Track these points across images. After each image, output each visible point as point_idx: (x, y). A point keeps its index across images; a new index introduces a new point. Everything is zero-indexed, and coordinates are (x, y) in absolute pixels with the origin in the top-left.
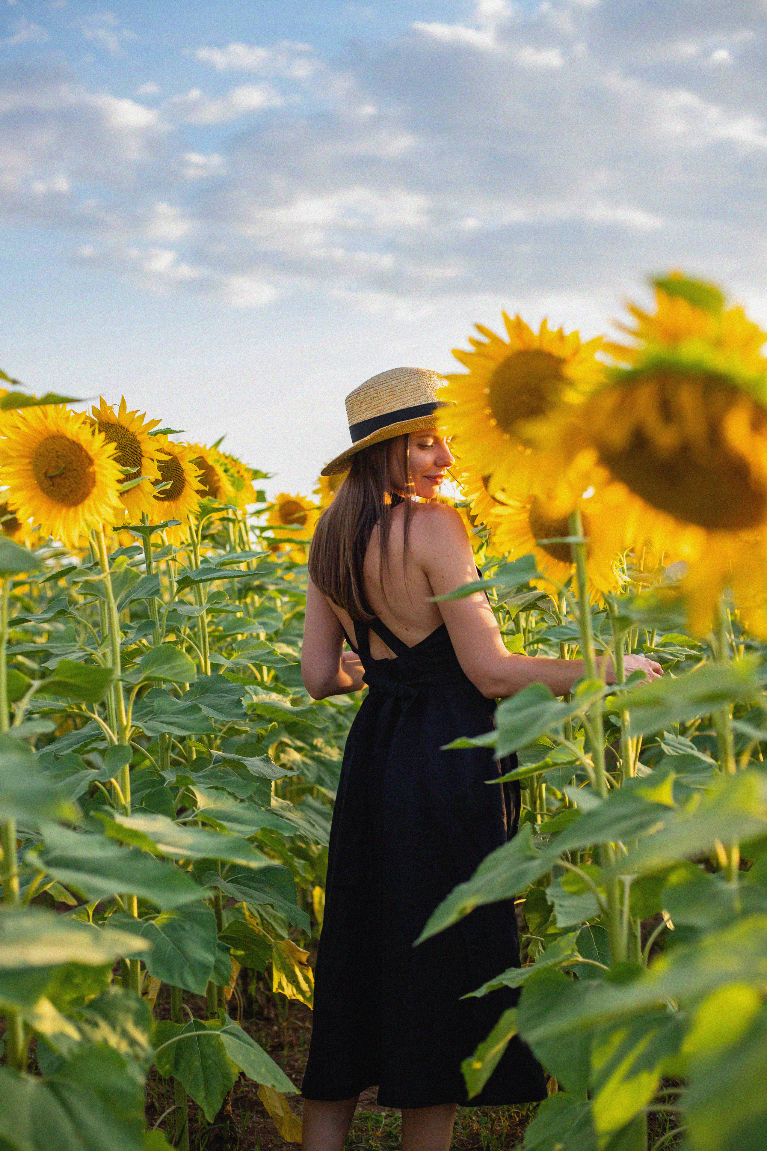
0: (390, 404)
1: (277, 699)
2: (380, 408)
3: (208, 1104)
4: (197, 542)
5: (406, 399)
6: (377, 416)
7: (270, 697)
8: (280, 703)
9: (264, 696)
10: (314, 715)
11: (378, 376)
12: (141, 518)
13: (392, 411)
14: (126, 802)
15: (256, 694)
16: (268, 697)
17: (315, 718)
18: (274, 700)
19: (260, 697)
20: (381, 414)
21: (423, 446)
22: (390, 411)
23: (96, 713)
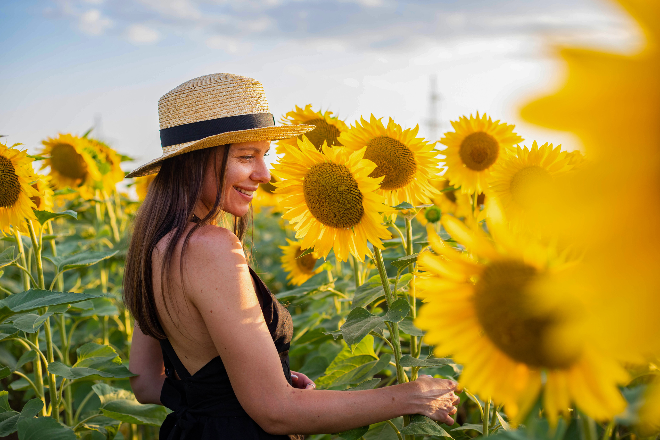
0: (214, 111)
1: (124, 397)
2: (202, 113)
4: (38, 246)
5: (231, 107)
6: (197, 121)
7: (118, 395)
8: (128, 401)
9: (112, 395)
11: (200, 78)
13: (215, 118)
15: (103, 393)
16: (116, 396)
18: (122, 398)
19: (108, 396)
20: (202, 120)
21: (243, 158)
22: (212, 118)
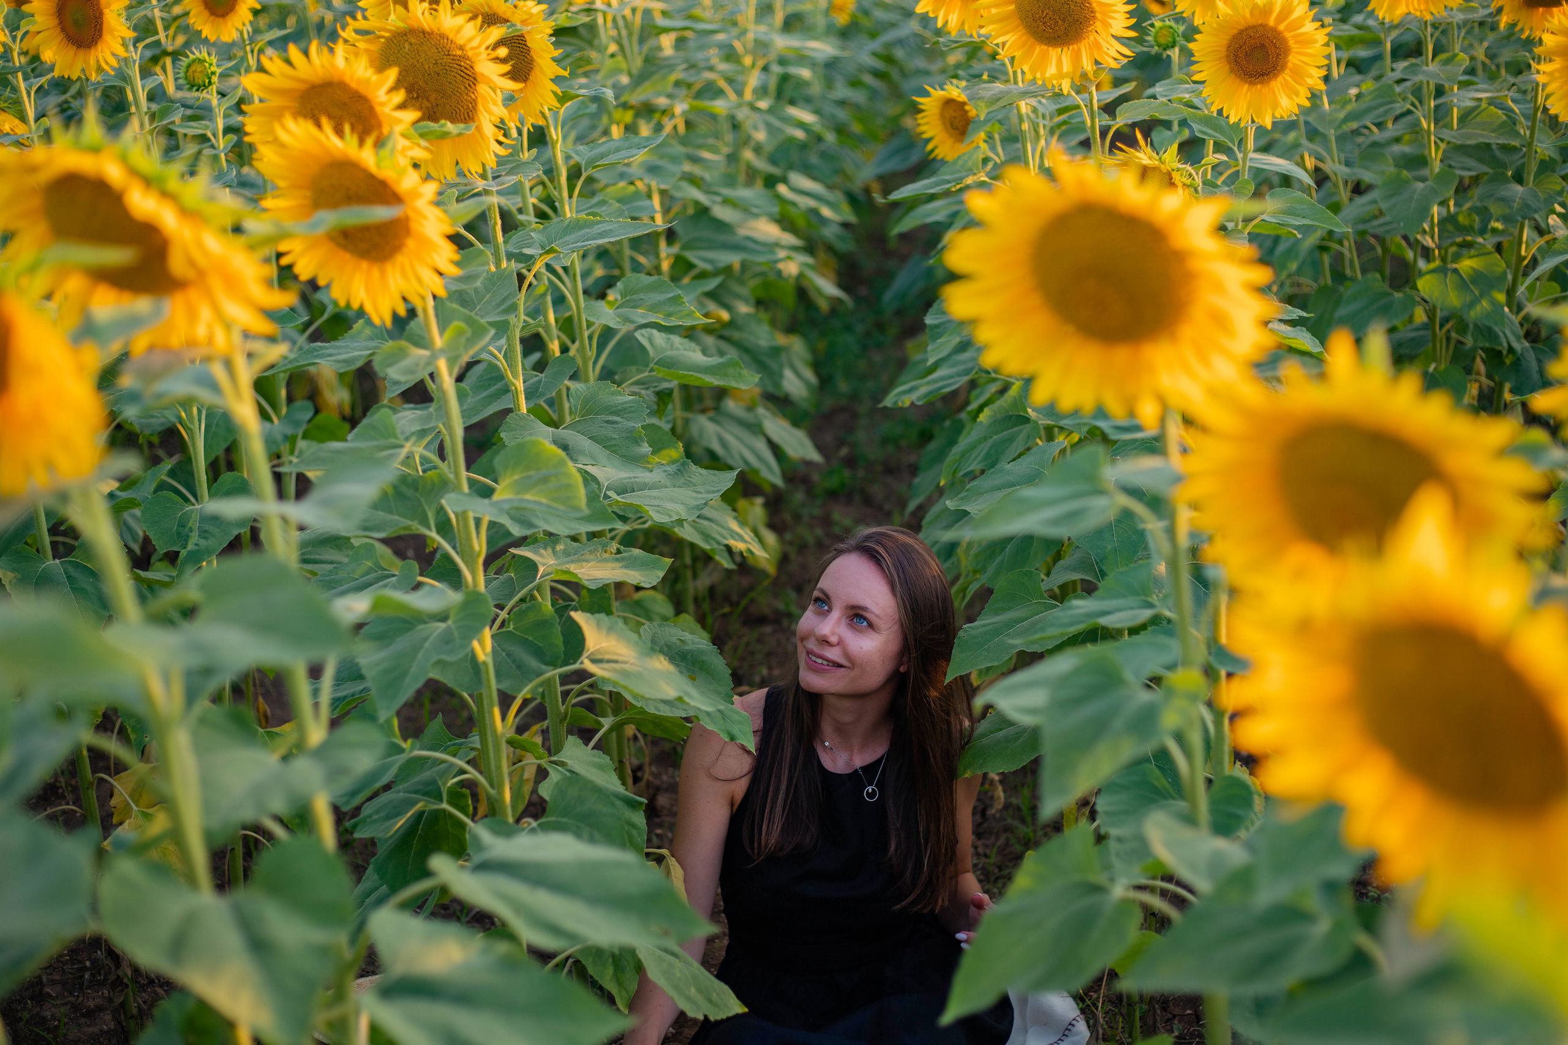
3: (620, 984)
10: (738, 370)
12: (480, 171)
14: (486, 655)
17: (740, 374)
23: (434, 529)
